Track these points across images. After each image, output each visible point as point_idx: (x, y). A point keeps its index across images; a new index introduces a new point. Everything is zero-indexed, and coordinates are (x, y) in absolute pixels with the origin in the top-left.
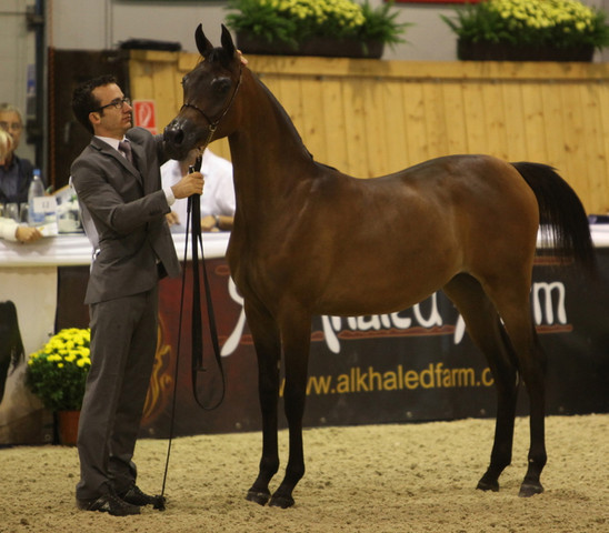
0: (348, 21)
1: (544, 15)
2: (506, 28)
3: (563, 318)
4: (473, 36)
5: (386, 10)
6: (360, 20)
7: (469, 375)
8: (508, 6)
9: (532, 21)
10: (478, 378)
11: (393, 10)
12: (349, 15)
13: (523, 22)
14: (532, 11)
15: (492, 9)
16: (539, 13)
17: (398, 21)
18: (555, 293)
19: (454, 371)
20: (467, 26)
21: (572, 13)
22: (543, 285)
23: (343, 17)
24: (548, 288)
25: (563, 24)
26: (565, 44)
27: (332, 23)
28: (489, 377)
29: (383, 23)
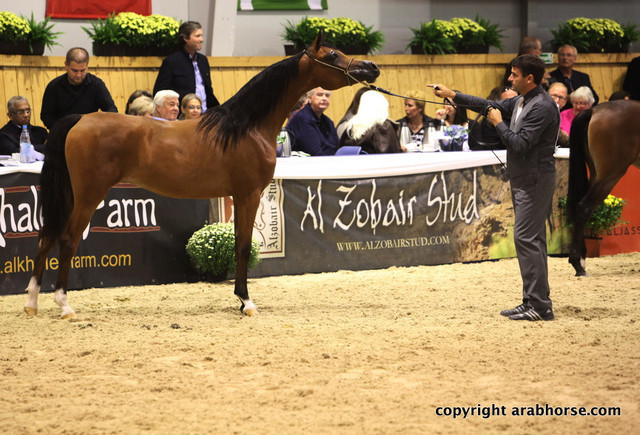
0: (20, 31)
1: (149, 27)
2: (124, 35)
3: (154, 222)
4: (102, 40)
5: (45, 24)
6: (28, 30)
7: (93, 259)
8: (126, 21)
9: (140, 30)
10: (99, 262)
11: (49, 24)
12: (20, 27)
13: (135, 30)
14: (141, 24)
15: (115, 23)
16: (146, 25)
17: (52, 31)
18: (149, 206)
19: (83, 258)
20: (99, 34)
21: (167, 25)
22: (141, 201)
23: (16, 28)
24: (144, 203)
25: (161, 32)
26: (163, 44)
27: (8, 33)
28: (106, 261)
29: (43, 32)
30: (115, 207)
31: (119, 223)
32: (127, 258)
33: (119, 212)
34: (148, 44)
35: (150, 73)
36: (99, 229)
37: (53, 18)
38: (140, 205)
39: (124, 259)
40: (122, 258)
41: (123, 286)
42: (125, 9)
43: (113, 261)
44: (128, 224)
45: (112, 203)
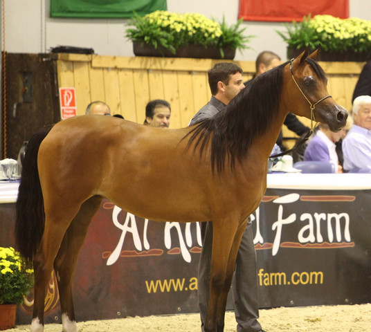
0: (210, 35)
1: (346, 31)
2: (320, 39)
3: (348, 237)
4: (297, 45)
5: (237, 27)
6: (219, 33)
7: (282, 277)
8: (322, 24)
9: (337, 35)
10: (289, 279)
11: (242, 26)
12: (211, 30)
13: (332, 35)
14: (338, 28)
15: (310, 26)
16: (343, 29)
17: (244, 34)
18: (343, 220)
19: (272, 275)
20: (294, 38)
21: (365, 29)
22: (334, 215)
23: (207, 31)
24: (338, 217)
25: (356, 38)
26: (361, 49)
27: (198, 36)
28: (296, 278)
29: (235, 35)
30: (307, 222)
31: (311, 238)
32: (319, 276)
33: (310, 226)
34: (345, 48)
35: (347, 80)
36: (290, 245)
37: (245, 21)
38: (333, 220)
40: (314, 276)
41: (314, 305)
42: (322, 11)
43: (304, 278)
44: (320, 239)
45: (304, 217)
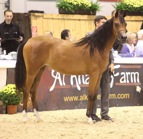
0: (87, 6)
1: (138, 4)
2: (128, 7)
3: (138, 81)
4: (119, 10)
5: (97, 3)
6: (90, 5)
7: (114, 96)
8: (128, 2)
9: (134, 6)
10: (116, 96)
11: (99, 3)
13: (132, 6)
14: (134, 3)
15: (124, 3)
16: (136, 4)
17: (99, 6)
18: (136, 75)
19: (110, 95)
20: (118, 7)
22: (133, 73)
23: (86, 5)
24: (135, 74)
27: (83, 6)
28: (119, 96)
29: (96, 6)
30: (123, 75)
31: (125, 81)
32: (128, 95)
33: (124, 77)
34: (137, 11)
35: (138, 23)
37: (100, 1)
38: (133, 75)
39: (127, 96)
40: (126, 95)
41: (126, 106)
43: (122, 96)
44: (128, 82)
45: (122, 73)
